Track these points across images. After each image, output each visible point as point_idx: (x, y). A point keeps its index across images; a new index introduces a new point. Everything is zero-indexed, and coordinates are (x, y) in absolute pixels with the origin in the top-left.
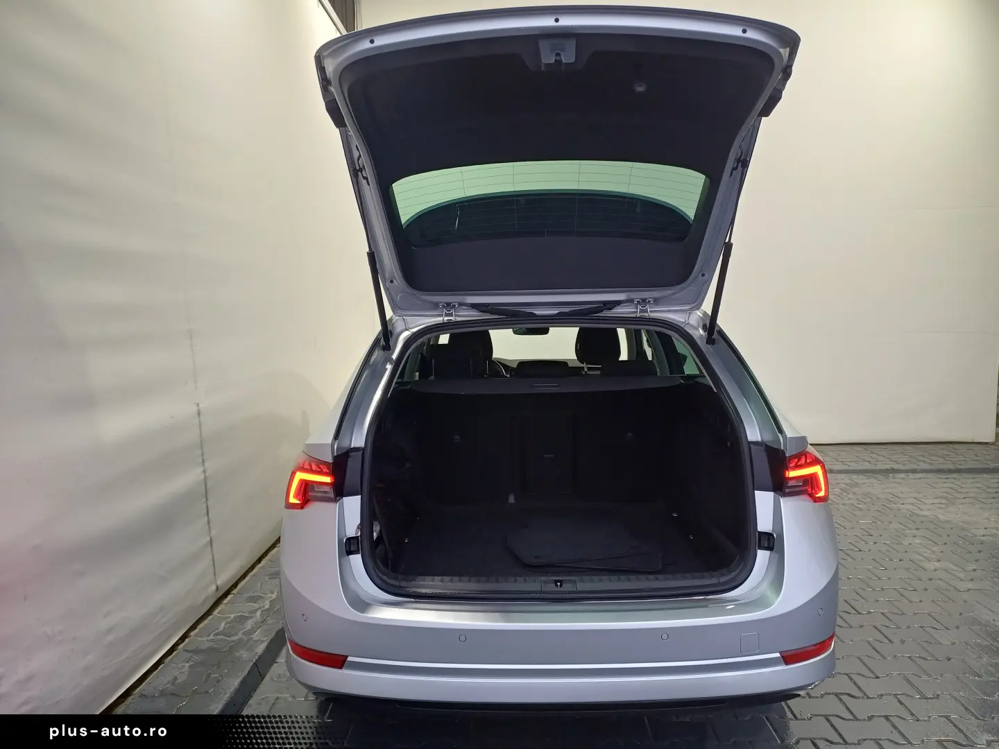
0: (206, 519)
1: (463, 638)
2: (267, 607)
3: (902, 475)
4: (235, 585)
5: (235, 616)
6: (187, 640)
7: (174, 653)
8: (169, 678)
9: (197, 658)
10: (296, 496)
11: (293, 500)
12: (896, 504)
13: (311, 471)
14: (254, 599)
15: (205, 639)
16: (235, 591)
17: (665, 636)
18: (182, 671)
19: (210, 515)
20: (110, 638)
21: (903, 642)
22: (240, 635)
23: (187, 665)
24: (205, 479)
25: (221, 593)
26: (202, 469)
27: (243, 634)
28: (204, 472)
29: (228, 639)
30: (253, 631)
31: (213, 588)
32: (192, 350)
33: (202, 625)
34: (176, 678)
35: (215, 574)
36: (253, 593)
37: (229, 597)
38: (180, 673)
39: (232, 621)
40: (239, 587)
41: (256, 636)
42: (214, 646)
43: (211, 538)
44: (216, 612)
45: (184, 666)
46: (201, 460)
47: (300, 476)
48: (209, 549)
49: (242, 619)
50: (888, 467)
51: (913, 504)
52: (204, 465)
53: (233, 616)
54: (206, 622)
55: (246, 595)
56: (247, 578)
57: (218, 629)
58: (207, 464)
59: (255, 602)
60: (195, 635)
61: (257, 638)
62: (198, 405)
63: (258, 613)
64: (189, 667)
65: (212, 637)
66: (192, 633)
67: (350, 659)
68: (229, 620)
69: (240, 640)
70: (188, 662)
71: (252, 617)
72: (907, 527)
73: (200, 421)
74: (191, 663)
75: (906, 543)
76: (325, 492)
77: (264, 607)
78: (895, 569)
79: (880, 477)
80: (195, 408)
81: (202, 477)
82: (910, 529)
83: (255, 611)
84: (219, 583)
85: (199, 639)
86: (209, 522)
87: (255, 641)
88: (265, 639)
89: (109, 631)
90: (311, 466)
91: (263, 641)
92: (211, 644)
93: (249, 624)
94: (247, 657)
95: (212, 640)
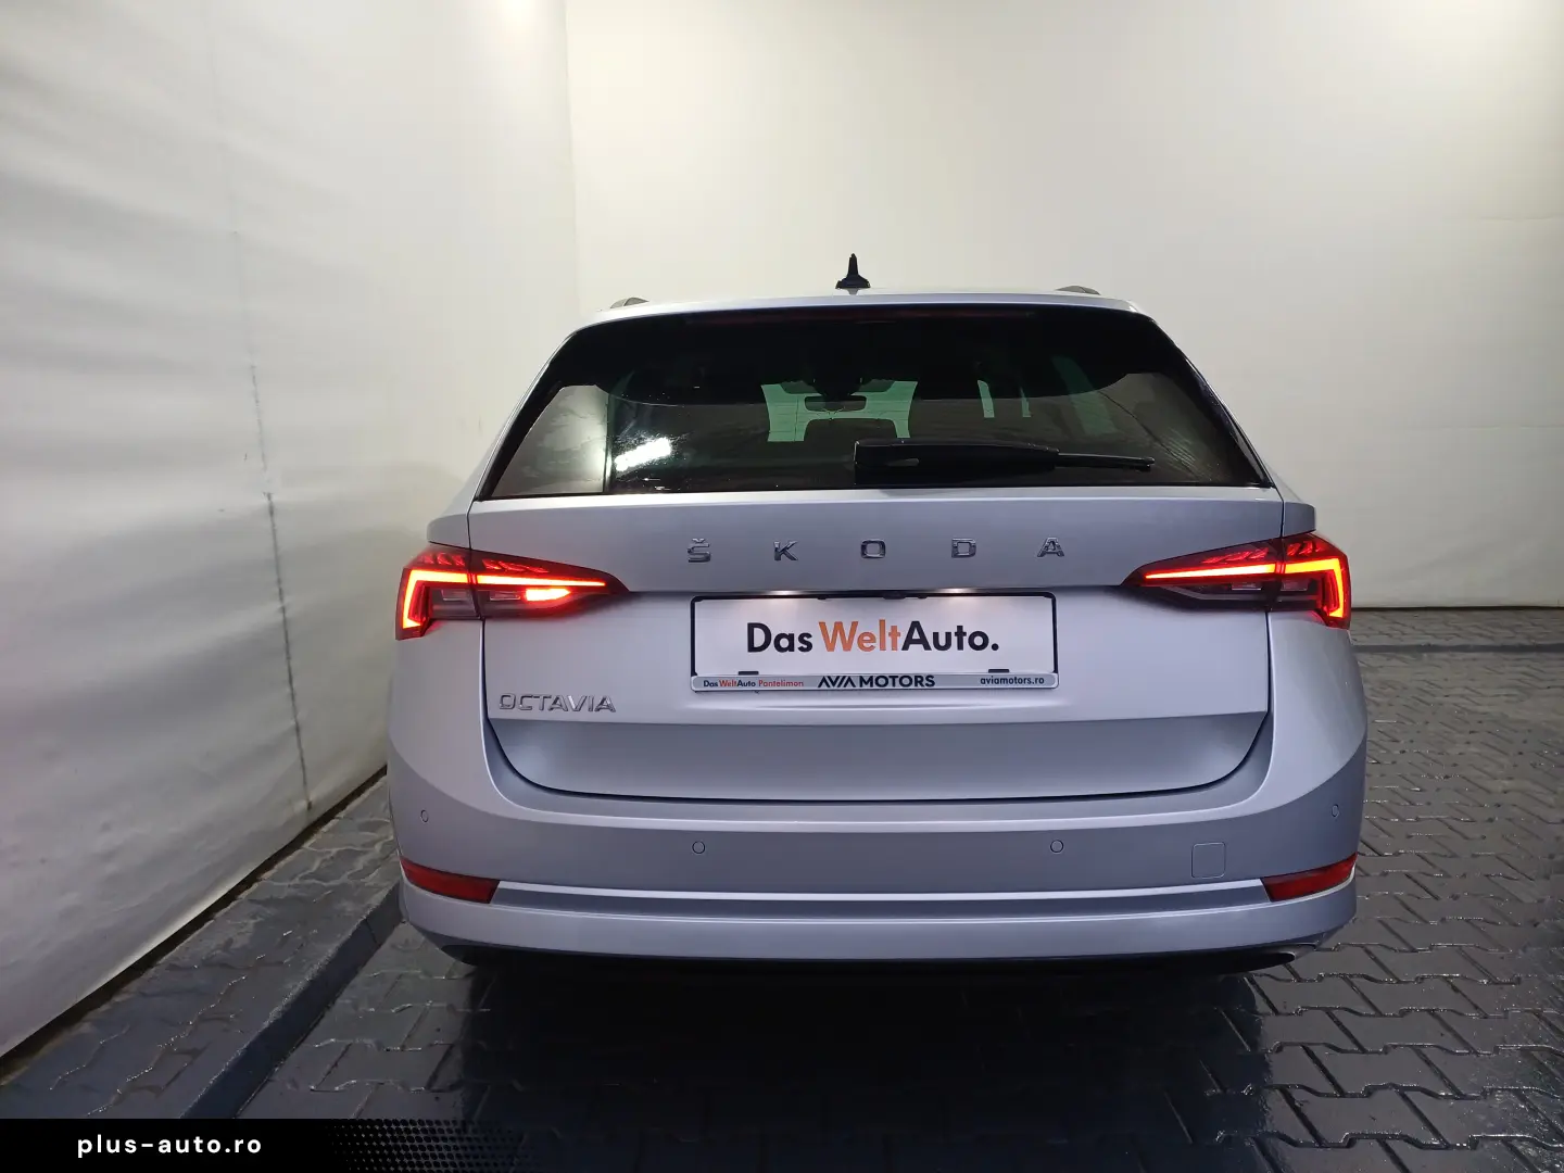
0: (288, 690)
1: (699, 847)
2: (392, 838)
3: (1444, 655)
4: (342, 805)
5: (339, 852)
6: (255, 886)
7: (233, 904)
8: (219, 940)
9: (270, 911)
10: (412, 616)
11: (408, 623)
12: (1434, 695)
13: (436, 567)
14: (372, 826)
15: (287, 884)
16: (342, 814)
17: (1057, 846)
18: (243, 930)
19: (294, 685)
20: (111, 868)
21: (1455, 897)
22: (344, 878)
23: (252, 922)
24: (285, 621)
25: (316, 815)
26: (278, 605)
27: (349, 876)
28: (283, 610)
29: (324, 884)
30: (366, 872)
31: (303, 804)
32: (257, 402)
33: (282, 863)
34: (230, 942)
35: (305, 783)
36: (372, 817)
37: (331, 824)
38: (239, 934)
39: (332, 858)
40: (349, 808)
41: (370, 880)
42: (300, 894)
43: (297, 723)
44: (307, 845)
45: (246, 924)
46: (277, 590)
47: (418, 576)
48: (295, 738)
49: (351, 855)
50: (1423, 641)
51: (1462, 696)
52: (281, 599)
53: (334, 851)
54: (289, 858)
55: (359, 820)
56: (365, 795)
57: (308, 869)
58: (287, 600)
59: (373, 831)
60: (273, 878)
61: (372, 884)
62: (269, 496)
63: (378, 847)
64: (256, 925)
65: (297, 881)
66: (267, 875)
67: (502, 885)
68: (328, 856)
69: (344, 885)
70: (254, 917)
71: (365, 853)
72: (1454, 729)
73: (274, 525)
74: (259, 919)
75: (1454, 751)
76: (461, 602)
77: (387, 838)
78: (1438, 790)
79: (1407, 657)
80: (265, 501)
81: (280, 618)
82: (1460, 732)
83: (373, 843)
84: (313, 797)
85: (276, 884)
86: (293, 696)
87: (369, 887)
88: (385, 884)
89: (108, 856)
90: (435, 560)
91: (381, 889)
92: (293, 891)
93: (360, 863)
94: (353, 912)
95: (296, 886)
